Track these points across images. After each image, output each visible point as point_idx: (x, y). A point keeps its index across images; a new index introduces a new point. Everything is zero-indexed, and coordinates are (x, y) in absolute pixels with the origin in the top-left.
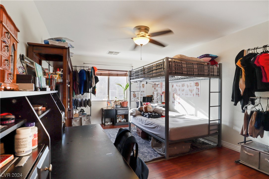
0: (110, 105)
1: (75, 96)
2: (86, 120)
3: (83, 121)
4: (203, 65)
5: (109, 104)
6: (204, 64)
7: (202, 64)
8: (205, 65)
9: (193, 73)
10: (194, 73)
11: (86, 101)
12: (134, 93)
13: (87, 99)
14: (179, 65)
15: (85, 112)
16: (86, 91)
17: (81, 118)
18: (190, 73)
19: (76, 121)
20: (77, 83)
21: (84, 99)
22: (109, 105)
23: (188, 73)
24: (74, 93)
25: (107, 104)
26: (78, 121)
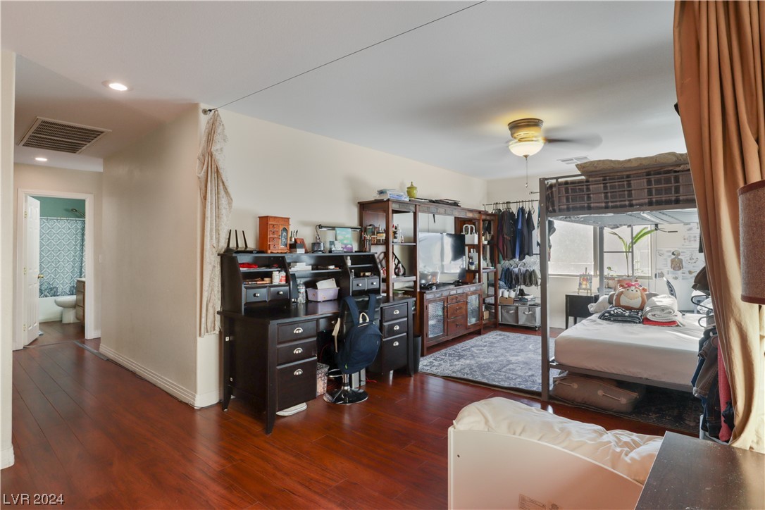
0: (586, 285)
1: (503, 262)
2: (527, 313)
3: (520, 313)
4: (676, 172)
5: (585, 282)
6: (678, 169)
7: (669, 172)
8: (682, 171)
9: (627, 203)
10: (634, 202)
11: (528, 273)
12: (674, 256)
13: (531, 269)
14: (579, 189)
15: (526, 297)
16: (525, 251)
17: (517, 308)
18: (618, 203)
19: (508, 312)
20: (505, 236)
21: (523, 269)
22: (584, 286)
23: (610, 204)
24: (501, 256)
25: (580, 284)
26: (511, 312)
